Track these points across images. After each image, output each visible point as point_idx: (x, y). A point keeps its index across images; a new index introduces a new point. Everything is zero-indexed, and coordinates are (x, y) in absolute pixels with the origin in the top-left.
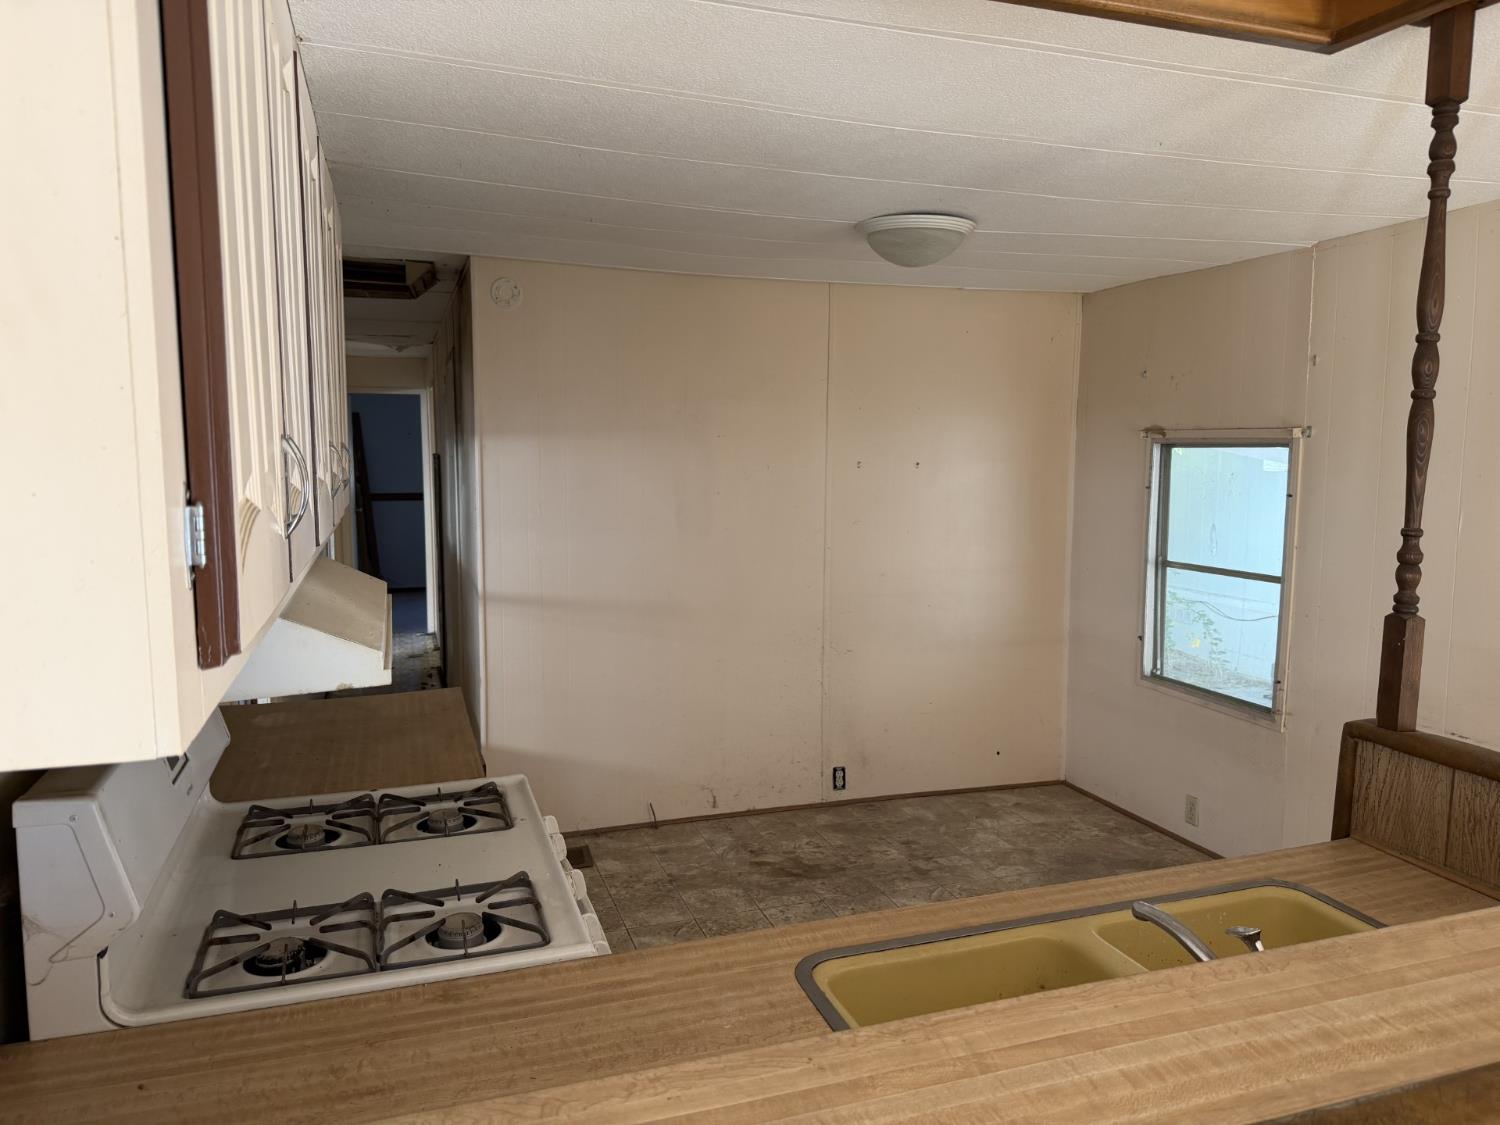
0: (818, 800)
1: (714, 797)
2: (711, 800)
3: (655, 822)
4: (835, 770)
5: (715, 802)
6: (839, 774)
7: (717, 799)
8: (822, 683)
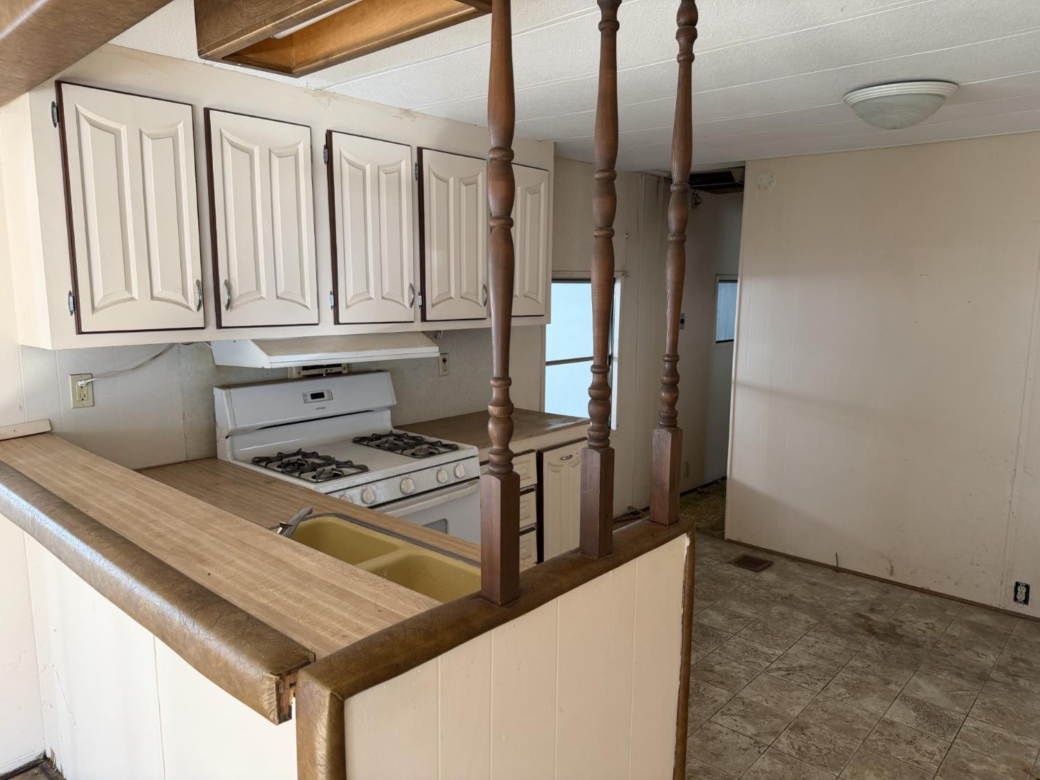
0: (995, 605)
1: (892, 567)
2: (890, 569)
3: (837, 567)
4: (1017, 584)
5: (892, 571)
6: (1022, 590)
7: (894, 569)
8: (1010, 502)
